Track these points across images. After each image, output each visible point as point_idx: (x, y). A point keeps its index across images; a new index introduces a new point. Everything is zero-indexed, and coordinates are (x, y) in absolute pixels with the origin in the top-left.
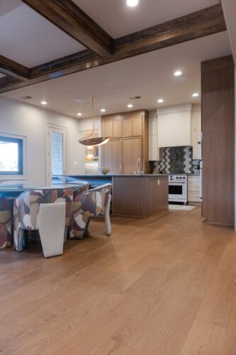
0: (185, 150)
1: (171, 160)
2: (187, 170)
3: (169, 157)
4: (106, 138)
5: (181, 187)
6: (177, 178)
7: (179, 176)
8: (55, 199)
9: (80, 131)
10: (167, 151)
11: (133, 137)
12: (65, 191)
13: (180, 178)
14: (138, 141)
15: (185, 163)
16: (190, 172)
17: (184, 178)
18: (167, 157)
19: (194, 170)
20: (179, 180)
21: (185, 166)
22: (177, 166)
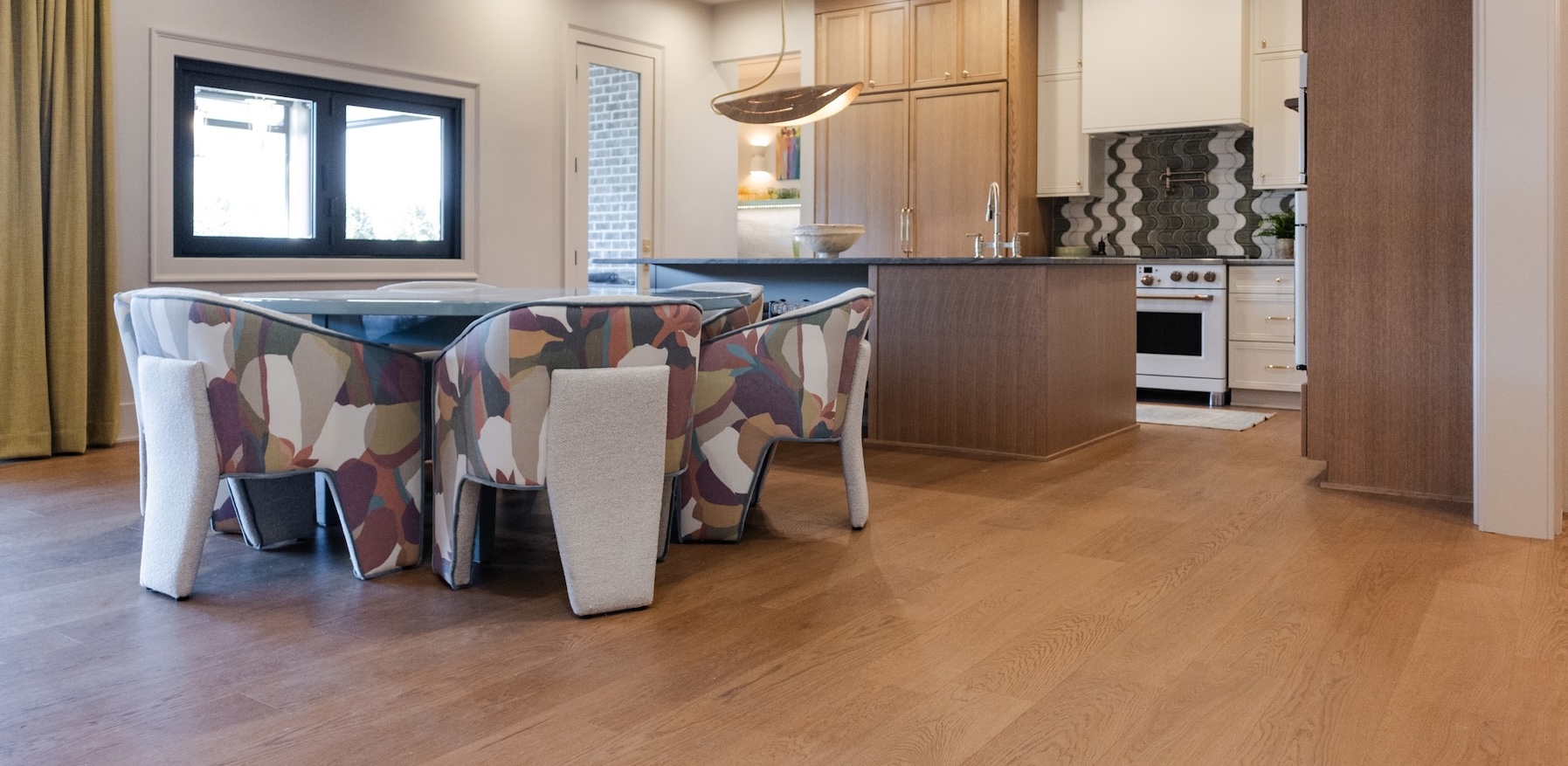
0: (1214, 146)
1: (1148, 195)
2: (1223, 239)
3: (1138, 180)
4: (842, 90)
5: (1196, 319)
6: (1176, 277)
7: (1185, 270)
8: (623, 353)
9: (716, 64)
10: (1125, 151)
11: (964, 86)
12: (667, 312)
13: (1193, 277)
14: (986, 106)
15: (1214, 207)
16: (1239, 250)
17: (1210, 278)
18: (1125, 181)
19: (1257, 240)
20: (1185, 289)
21: (1214, 222)
22: (1176, 223)
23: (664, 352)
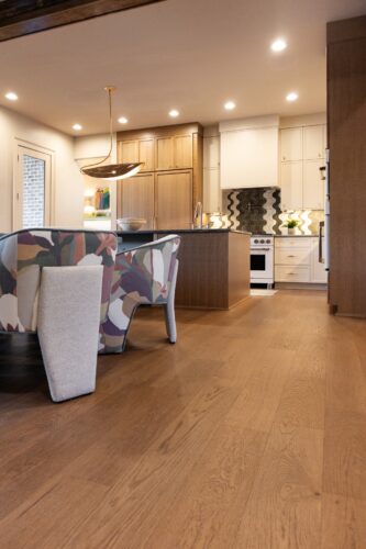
0: (265, 195)
1: (242, 213)
2: (268, 229)
3: (238, 207)
4: (136, 165)
5: (263, 257)
6: (256, 242)
7: (259, 239)
9: (76, 160)
10: (234, 197)
11: (177, 170)
13: (262, 242)
14: (186, 177)
15: (265, 217)
16: (274, 233)
17: (268, 242)
18: (233, 208)
19: (280, 228)
20: (259, 246)
21: (265, 223)
22: (252, 223)
23: (101, 258)
